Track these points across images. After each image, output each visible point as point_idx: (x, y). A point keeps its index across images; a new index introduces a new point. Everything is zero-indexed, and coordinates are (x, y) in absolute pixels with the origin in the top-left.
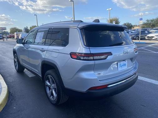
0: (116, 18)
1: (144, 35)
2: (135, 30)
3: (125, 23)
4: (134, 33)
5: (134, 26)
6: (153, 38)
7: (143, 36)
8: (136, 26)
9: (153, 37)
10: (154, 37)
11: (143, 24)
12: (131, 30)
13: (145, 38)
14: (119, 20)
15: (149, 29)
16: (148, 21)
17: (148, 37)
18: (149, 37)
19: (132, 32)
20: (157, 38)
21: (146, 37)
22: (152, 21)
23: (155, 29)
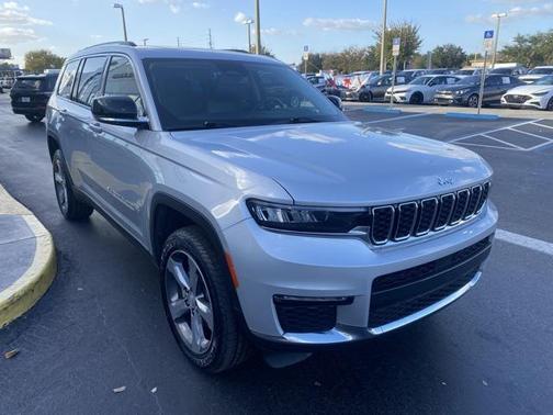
0: (410, 27)
1: (498, 91)
2: (470, 72)
3: (441, 46)
4: (464, 81)
5: (472, 57)
6: (527, 103)
7: (494, 95)
8: (479, 57)
9: (526, 98)
10: (530, 98)
11: (504, 52)
12: (458, 74)
13: (499, 101)
14: (419, 33)
15: (520, 72)
16: (520, 39)
17: (510, 98)
18: (511, 96)
19: (457, 80)
20: (537, 103)
21: (503, 99)
22: (535, 40)
23: (539, 72)
